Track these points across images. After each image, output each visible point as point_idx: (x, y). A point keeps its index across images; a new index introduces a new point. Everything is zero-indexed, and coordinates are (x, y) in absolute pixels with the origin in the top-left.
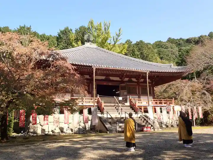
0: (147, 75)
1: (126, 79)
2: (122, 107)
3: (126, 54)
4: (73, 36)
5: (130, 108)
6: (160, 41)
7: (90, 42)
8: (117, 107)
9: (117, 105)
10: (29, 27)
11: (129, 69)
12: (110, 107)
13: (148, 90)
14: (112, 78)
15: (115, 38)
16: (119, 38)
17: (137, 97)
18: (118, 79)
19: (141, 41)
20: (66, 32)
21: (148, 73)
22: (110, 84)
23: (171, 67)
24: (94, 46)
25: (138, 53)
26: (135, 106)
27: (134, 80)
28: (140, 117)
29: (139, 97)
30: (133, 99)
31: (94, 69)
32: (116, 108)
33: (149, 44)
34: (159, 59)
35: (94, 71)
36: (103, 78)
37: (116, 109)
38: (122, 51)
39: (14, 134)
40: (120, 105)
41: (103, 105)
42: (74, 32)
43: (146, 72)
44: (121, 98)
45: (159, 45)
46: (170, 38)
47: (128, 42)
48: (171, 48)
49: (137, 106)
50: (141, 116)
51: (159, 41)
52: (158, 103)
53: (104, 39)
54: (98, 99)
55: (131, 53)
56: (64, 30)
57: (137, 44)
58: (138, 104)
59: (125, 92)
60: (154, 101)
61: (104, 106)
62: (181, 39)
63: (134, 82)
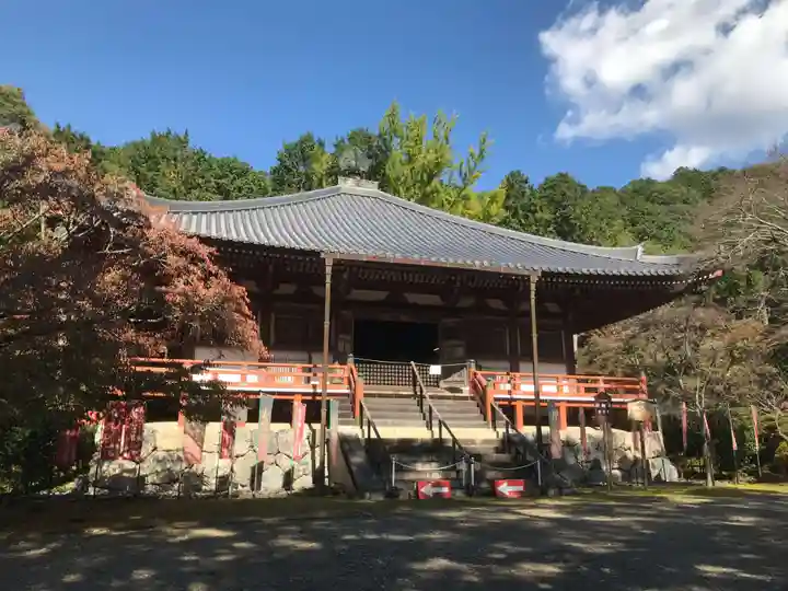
0: (533, 287)
1: (467, 302)
6: (648, 179)
7: (359, 178)
12: (393, 400)
13: (535, 340)
14: (412, 298)
15: (465, 167)
16: (480, 166)
17: (507, 365)
18: (434, 300)
19: (561, 175)
20: (302, 149)
21: (534, 279)
22: (404, 318)
24: (371, 188)
27: (496, 304)
29: (515, 368)
30: (479, 372)
31: (329, 262)
33: (611, 190)
35: (328, 270)
36: (381, 295)
41: (362, 390)
42: (329, 149)
43: (526, 273)
44: (435, 370)
46: (681, 169)
47: (514, 179)
49: (491, 401)
51: (644, 179)
54: (350, 369)
56: (297, 144)
57: (549, 187)
59: (459, 346)
61: (366, 395)
62: (721, 170)
63: (495, 311)
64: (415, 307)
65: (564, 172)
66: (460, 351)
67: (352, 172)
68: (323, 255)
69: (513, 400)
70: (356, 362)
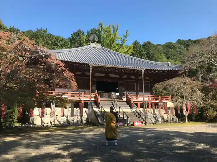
0: (143, 73)
1: (125, 76)
2: (117, 102)
4: (84, 38)
5: (126, 103)
6: (170, 42)
7: (95, 43)
8: (113, 102)
9: (113, 100)
10: (45, 30)
12: (107, 102)
14: (111, 75)
15: (122, 39)
16: (126, 39)
17: (135, 93)
18: (117, 76)
19: (148, 42)
20: (78, 34)
22: (109, 81)
24: (99, 46)
25: (144, 53)
27: (133, 77)
28: (134, 112)
29: (137, 94)
30: (129, 95)
31: (91, 67)
32: (112, 103)
33: (160, 45)
34: (165, 59)
35: (91, 69)
36: (103, 75)
37: (112, 104)
38: (128, 51)
40: (116, 100)
41: (99, 99)
42: (86, 34)
43: (141, 69)
44: (118, 94)
45: (169, 46)
46: (179, 40)
47: (136, 44)
48: (180, 49)
49: (132, 102)
51: (169, 42)
53: (111, 40)
54: (96, 94)
55: (138, 53)
56: (77, 32)
57: (145, 45)
58: (133, 100)
59: (123, 88)
61: (101, 101)
62: (189, 40)
63: (132, 79)
64: (112, 78)
66: (123, 89)
67: (93, 41)
68: (89, 65)
69: (138, 102)
70: (97, 92)
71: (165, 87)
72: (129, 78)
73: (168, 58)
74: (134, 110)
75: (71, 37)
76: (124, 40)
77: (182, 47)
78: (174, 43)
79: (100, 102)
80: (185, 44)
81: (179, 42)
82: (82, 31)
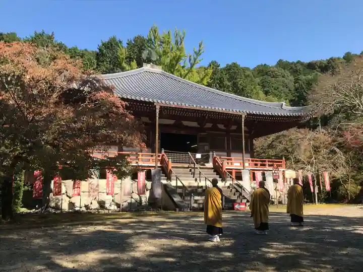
0: (243, 120)
1: (209, 125)
2: (201, 170)
3: (209, 85)
4: (123, 52)
5: (214, 172)
6: (265, 65)
7: (151, 63)
8: (193, 170)
9: (192, 165)
10: (50, 34)
11: (213, 108)
12: (182, 169)
13: (244, 143)
14: (185, 123)
15: (192, 58)
16: (199, 58)
17: (226, 154)
18: (195, 124)
19: (234, 64)
20: (112, 45)
21: (243, 116)
22: (182, 132)
23: (282, 108)
24: (158, 69)
25: (229, 84)
26: (222, 168)
27: (221, 126)
28: (229, 187)
29: (229, 155)
30: (218, 157)
31: (158, 107)
32: (190, 171)
33: (248, 69)
34: (262, 95)
35: (158, 111)
36: (172, 122)
37: (191, 173)
38: (202, 79)
39: (24, 210)
40: (197, 166)
41: (171, 165)
42: (125, 45)
43: (240, 114)
44: (199, 156)
45: (262, 71)
46: (280, 61)
47: (214, 65)
48: (283, 77)
49: (224, 169)
50: (230, 184)
51: (263, 64)
52: (259, 165)
53: (174, 58)
54: (163, 155)
55: (218, 83)
56: (108, 42)
57: (229, 69)
58: (226, 166)
59: (206, 145)
60: (252, 161)
61: (172, 167)
62: (299, 62)
63: (221, 130)
64: (187, 127)
65: (235, 62)
66: (207, 148)
67: (149, 61)
68: (155, 104)
69: (232, 169)
70: (165, 152)
71: (270, 144)
72: (215, 128)
73: (266, 93)
74: (228, 184)
75: (98, 50)
76: (195, 60)
77: (287, 73)
78: (272, 67)
79: (172, 170)
80: (292, 68)
81: (281, 64)
82: (118, 40)
